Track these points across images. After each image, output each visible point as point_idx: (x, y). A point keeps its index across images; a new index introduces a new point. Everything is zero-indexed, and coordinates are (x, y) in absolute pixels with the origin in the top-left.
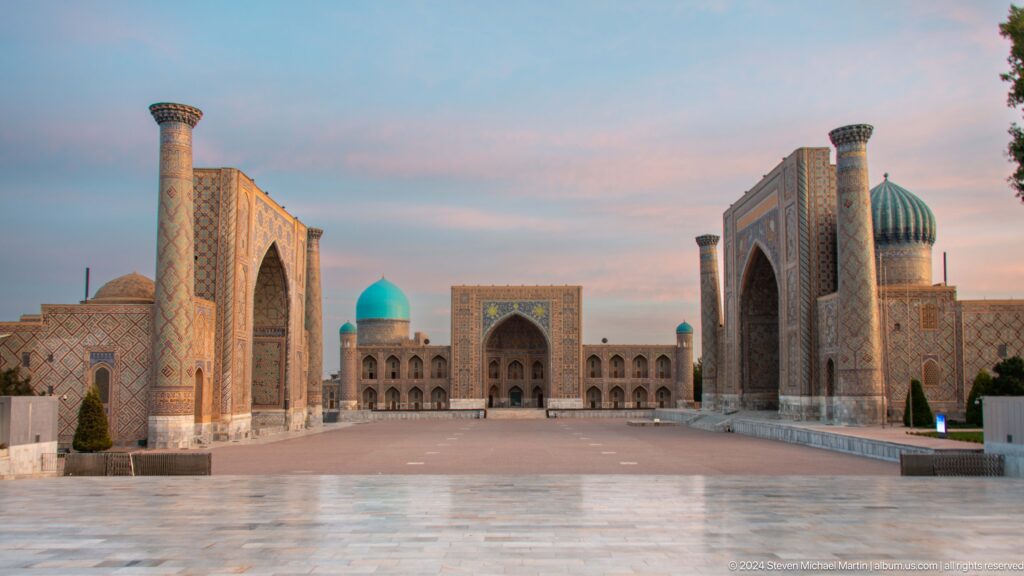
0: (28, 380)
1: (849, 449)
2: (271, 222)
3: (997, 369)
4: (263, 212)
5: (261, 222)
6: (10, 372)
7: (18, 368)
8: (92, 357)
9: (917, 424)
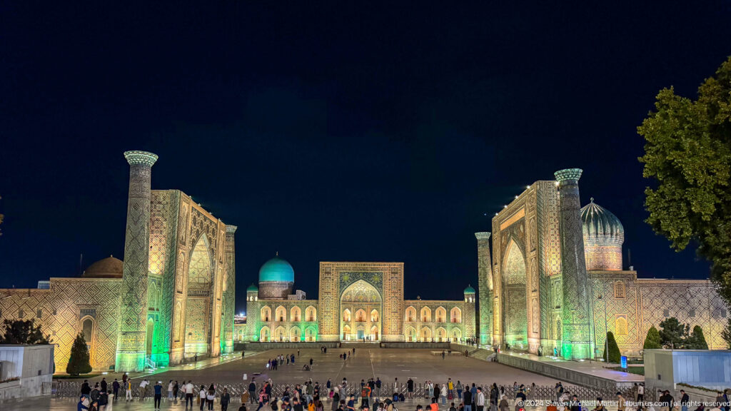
0: (39, 327)
1: (567, 377)
2: (202, 223)
3: (662, 325)
4: (197, 217)
5: (195, 224)
6: (28, 322)
7: (33, 320)
8: (81, 312)
9: (612, 361)
